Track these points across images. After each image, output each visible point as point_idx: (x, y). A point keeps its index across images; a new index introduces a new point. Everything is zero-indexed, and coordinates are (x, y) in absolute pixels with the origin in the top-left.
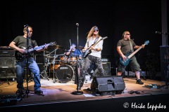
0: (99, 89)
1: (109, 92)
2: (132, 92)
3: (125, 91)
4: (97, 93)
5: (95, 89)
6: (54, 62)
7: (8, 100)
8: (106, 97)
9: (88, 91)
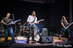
0: (43, 41)
1: (47, 42)
2: (56, 43)
3: (53, 42)
4: (42, 43)
5: (41, 41)
6: (24, 29)
7: (5, 45)
8: (45, 45)
9: (38, 42)
